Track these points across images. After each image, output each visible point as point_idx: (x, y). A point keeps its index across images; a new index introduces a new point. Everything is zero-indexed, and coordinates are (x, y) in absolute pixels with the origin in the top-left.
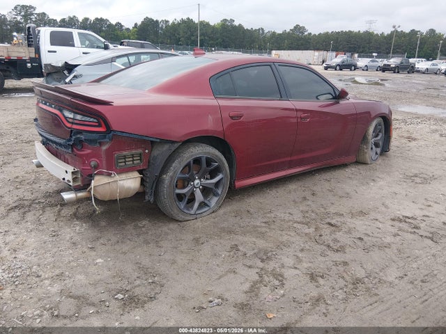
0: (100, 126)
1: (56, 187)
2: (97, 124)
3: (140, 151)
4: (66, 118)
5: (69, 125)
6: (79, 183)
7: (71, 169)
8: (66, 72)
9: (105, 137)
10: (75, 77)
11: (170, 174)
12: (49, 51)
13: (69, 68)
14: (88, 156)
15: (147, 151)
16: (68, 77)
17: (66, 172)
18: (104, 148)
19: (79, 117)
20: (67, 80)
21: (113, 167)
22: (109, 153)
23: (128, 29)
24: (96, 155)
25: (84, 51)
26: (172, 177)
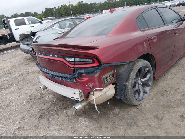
0: (94, 62)
1: (55, 97)
2: (92, 62)
3: (112, 72)
4: (68, 62)
5: (72, 66)
6: (83, 98)
7: (77, 91)
8: (32, 37)
9: (98, 69)
10: (37, 38)
11: (130, 81)
12: (16, 29)
13: (34, 34)
14: (87, 82)
15: (116, 71)
16: (33, 38)
17: (75, 93)
18: (97, 75)
19: (77, 60)
20: (34, 40)
21: (102, 85)
22: (100, 77)
23: (40, 14)
24: (91, 80)
25: (31, 26)
26: (131, 83)
